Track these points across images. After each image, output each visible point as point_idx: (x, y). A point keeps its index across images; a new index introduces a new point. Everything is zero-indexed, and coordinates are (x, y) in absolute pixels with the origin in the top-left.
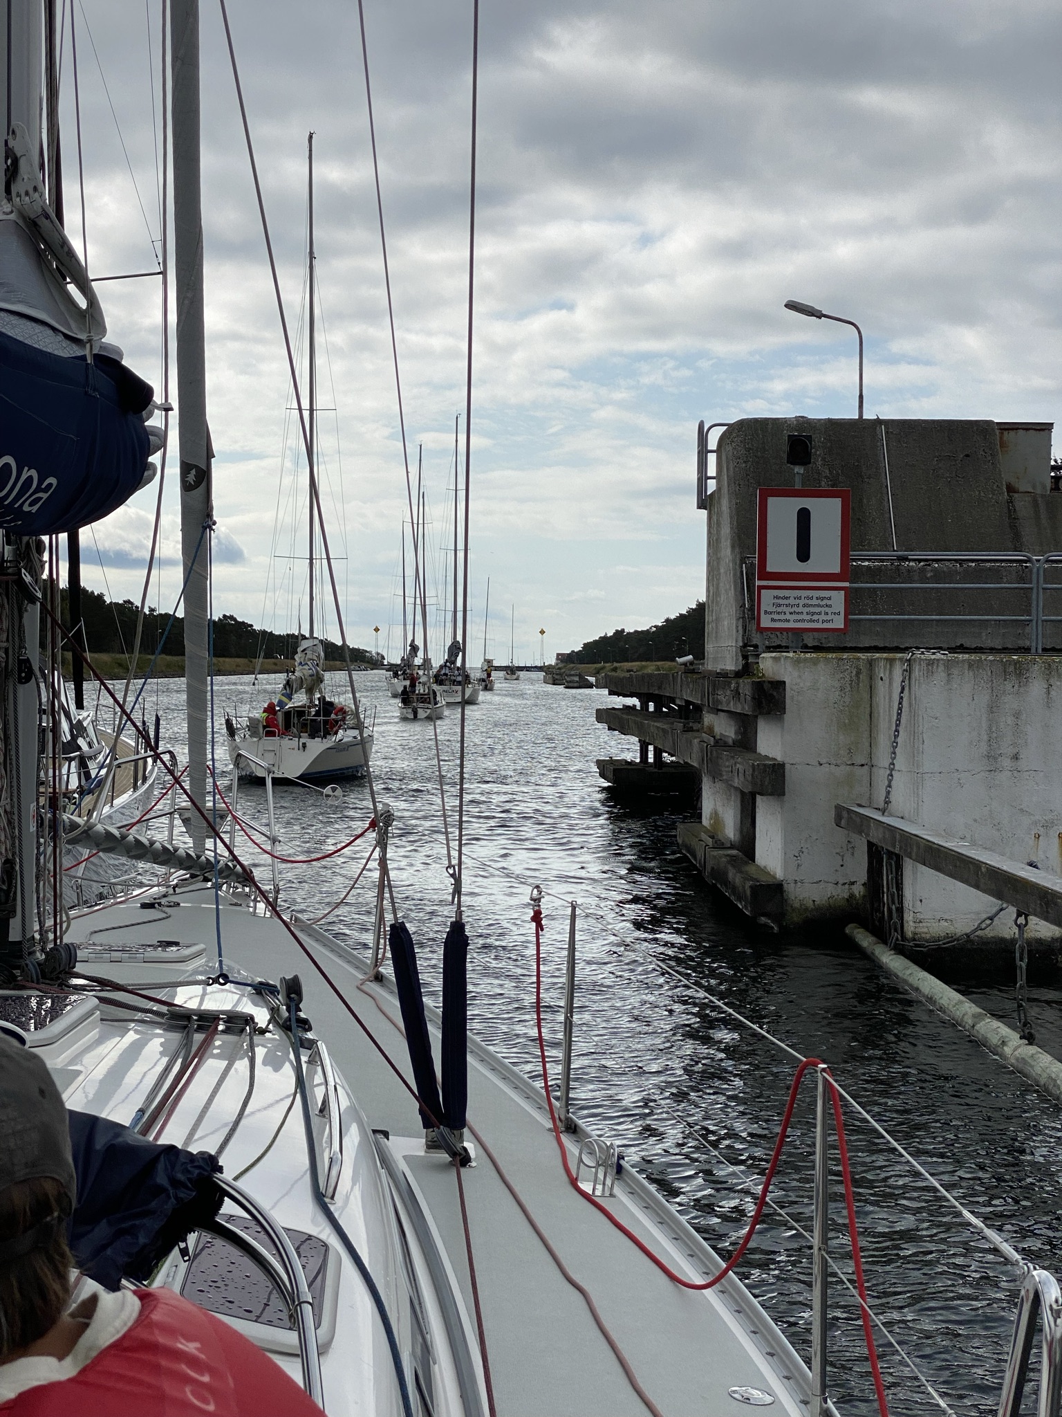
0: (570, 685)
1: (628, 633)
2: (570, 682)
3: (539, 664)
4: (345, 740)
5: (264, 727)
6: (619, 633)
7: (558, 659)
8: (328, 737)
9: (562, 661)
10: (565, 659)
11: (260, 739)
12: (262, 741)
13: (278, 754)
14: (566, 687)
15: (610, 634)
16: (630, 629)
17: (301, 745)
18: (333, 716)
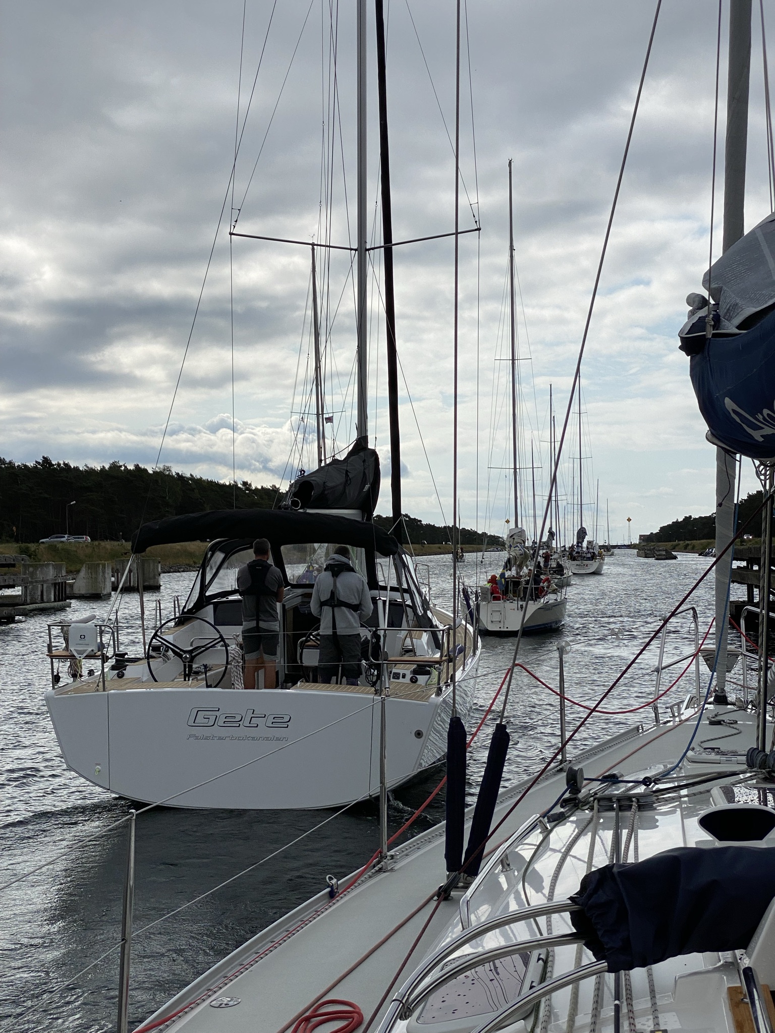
0: (659, 557)
1: (695, 519)
2: (659, 555)
3: (627, 543)
4: (550, 602)
5: (492, 594)
6: (687, 519)
7: (640, 539)
8: (538, 600)
9: (643, 540)
10: (646, 539)
11: (489, 602)
12: (490, 604)
13: (503, 613)
14: (656, 559)
15: (680, 520)
16: (695, 516)
17: (519, 606)
18: (541, 584)
